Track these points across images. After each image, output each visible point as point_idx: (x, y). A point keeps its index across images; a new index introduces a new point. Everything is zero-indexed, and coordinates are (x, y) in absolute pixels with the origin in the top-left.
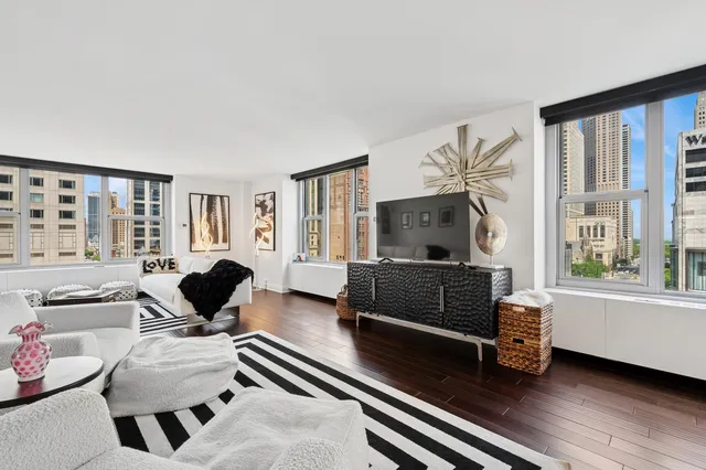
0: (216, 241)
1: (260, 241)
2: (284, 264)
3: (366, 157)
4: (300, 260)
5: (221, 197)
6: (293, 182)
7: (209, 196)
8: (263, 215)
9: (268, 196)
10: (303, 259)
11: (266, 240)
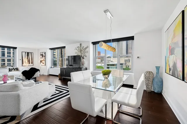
0: (29, 63)
1: (42, 63)
2: (48, 69)
3: (65, 46)
4: (52, 68)
5: (31, 53)
6: (50, 50)
7: (27, 52)
8: (42, 57)
9: (44, 53)
10: (52, 67)
11: (43, 63)
